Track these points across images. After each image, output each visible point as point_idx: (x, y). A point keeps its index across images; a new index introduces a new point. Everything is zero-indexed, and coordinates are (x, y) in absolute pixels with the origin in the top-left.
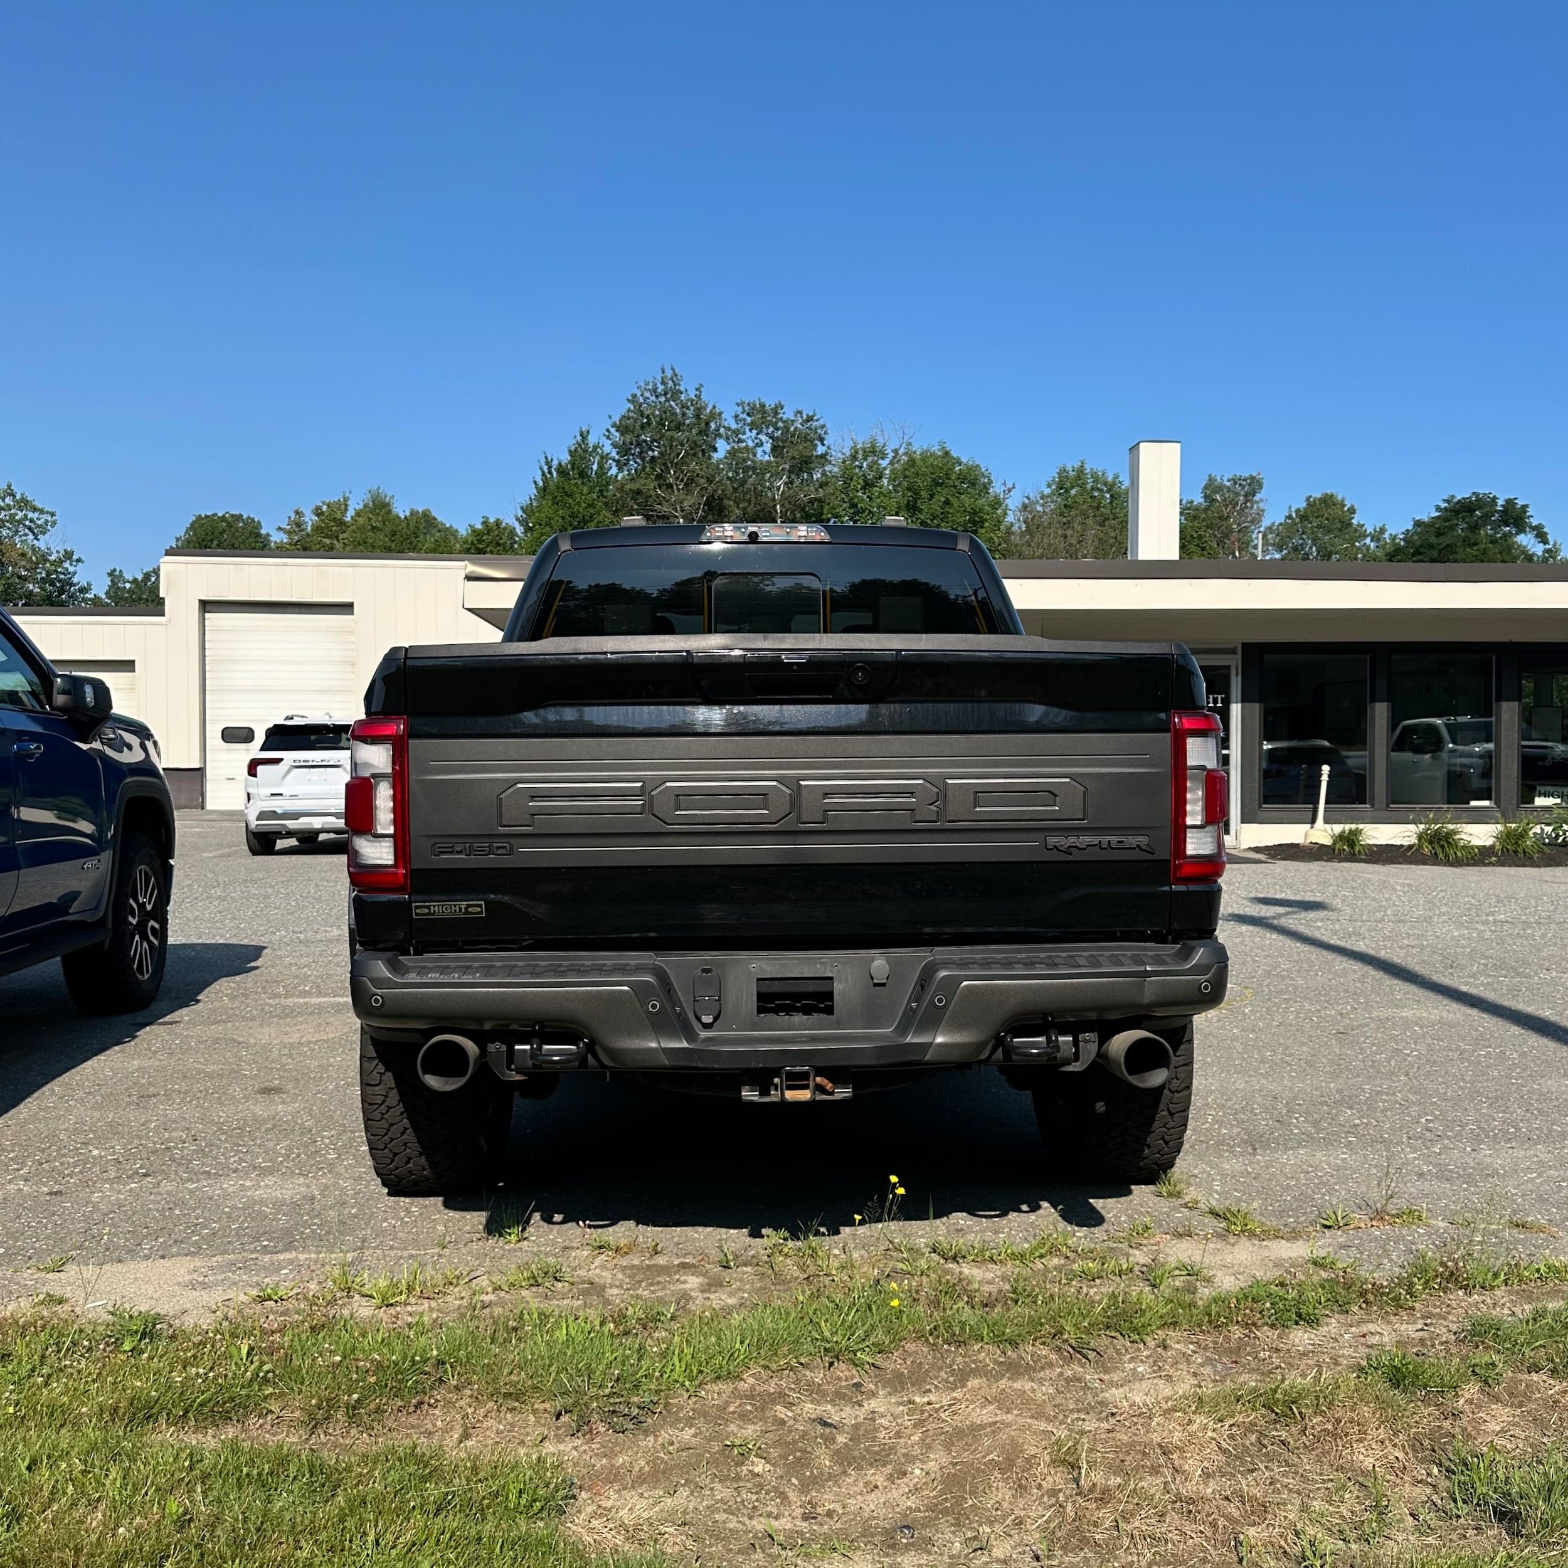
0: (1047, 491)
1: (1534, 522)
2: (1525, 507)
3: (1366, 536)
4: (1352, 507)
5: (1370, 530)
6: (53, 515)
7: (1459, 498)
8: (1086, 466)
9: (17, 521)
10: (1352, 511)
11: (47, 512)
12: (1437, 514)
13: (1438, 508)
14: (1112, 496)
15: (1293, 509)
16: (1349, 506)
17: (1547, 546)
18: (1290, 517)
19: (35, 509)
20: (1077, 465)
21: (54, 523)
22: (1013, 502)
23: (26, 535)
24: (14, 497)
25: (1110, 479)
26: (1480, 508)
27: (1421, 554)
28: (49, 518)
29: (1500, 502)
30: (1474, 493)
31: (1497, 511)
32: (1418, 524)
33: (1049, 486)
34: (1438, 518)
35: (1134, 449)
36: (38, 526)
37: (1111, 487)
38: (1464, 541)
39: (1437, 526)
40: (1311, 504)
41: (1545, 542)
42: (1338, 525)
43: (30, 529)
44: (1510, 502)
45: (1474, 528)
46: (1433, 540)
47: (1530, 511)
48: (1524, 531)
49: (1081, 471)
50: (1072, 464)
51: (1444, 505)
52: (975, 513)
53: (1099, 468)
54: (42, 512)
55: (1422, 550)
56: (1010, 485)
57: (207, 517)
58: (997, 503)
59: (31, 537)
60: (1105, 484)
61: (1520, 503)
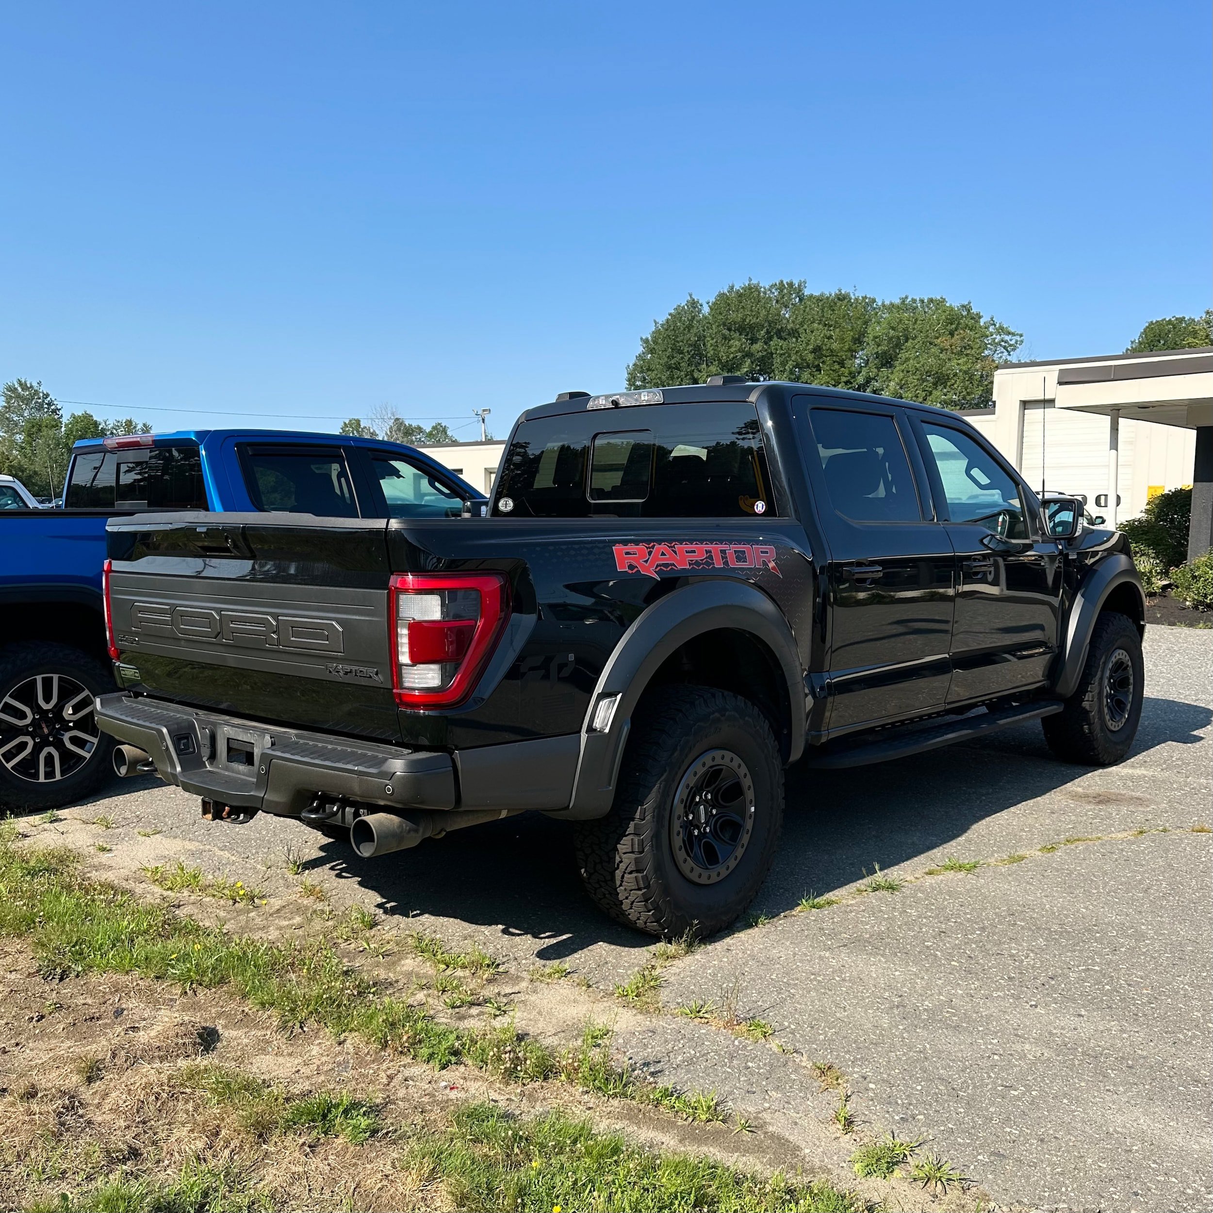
6: (1021, 336)
9: (997, 344)
11: (1017, 334)
19: (1009, 333)
21: (1022, 341)
23: (1002, 352)
24: (995, 325)
28: (1019, 339)
36: (1011, 345)
43: (1005, 347)
54: (1013, 334)
57: (1157, 322)
59: (1006, 353)
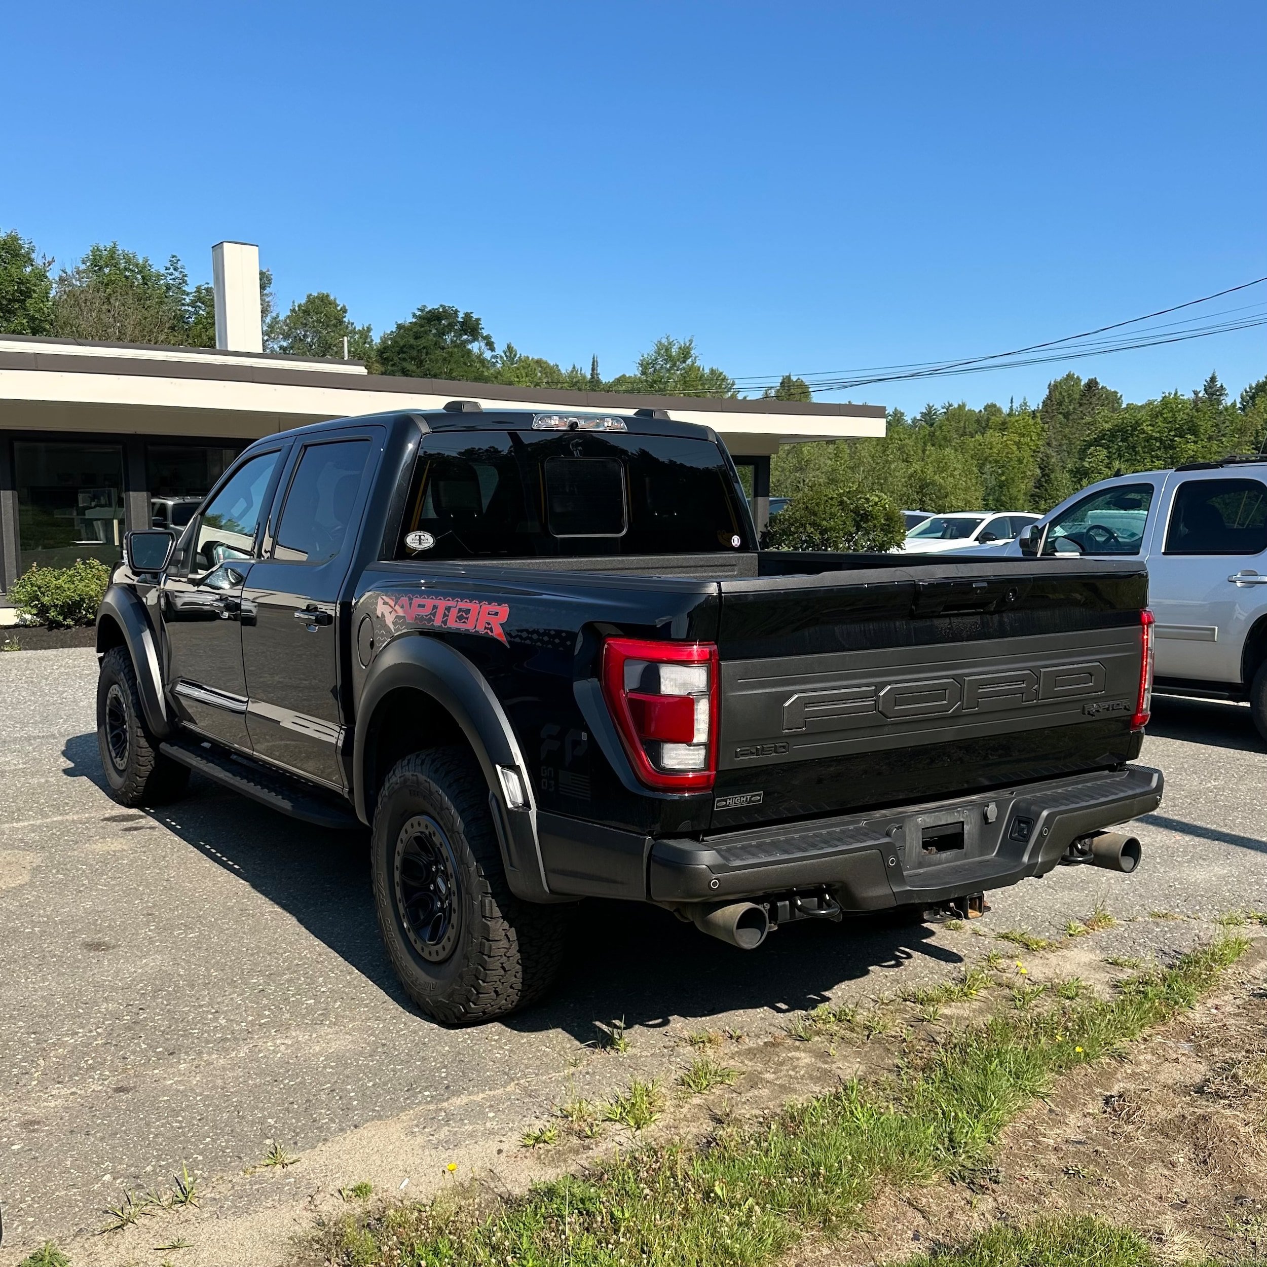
0: (83, 267)
1: (485, 333)
2: (478, 320)
3: (355, 333)
4: (344, 306)
5: (358, 328)
7: (429, 308)
8: (118, 247)
10: (344, 310)
12: (414, 320)
13: (414, 315)
14: (143, 278)
15: (296, 304)
16: (341, 306)
17: (494, 353)
18: (293, 311)
20: (109, 245)
22: (53, 274)
25: (141, 262)
26: (447, 318)
27: (405, 353)
29: (461, 315)
30: (441, 306)
31: (459, 322)
32: (400, 327)
33: (84, 262)
34: (415, 323)
35: (218, 248)
37: (142, 269)
38: (436, 344)
39: (415, 330)
40: (311, 300)
41: (493, 350)
42: (334, 322)
44: (468, 316)
45: (441, 334)
46: (412, 341)
47: (483, 324)
48: (478, 340)
49: (113, 251)
50: (105, 244)
51: (418, 313)
52: (22, 283)
53: (130, 250)
55: (405, 349)
56: (49, 259)
58: (41, 276)
60: (137, 265)
61: (475, 316)
